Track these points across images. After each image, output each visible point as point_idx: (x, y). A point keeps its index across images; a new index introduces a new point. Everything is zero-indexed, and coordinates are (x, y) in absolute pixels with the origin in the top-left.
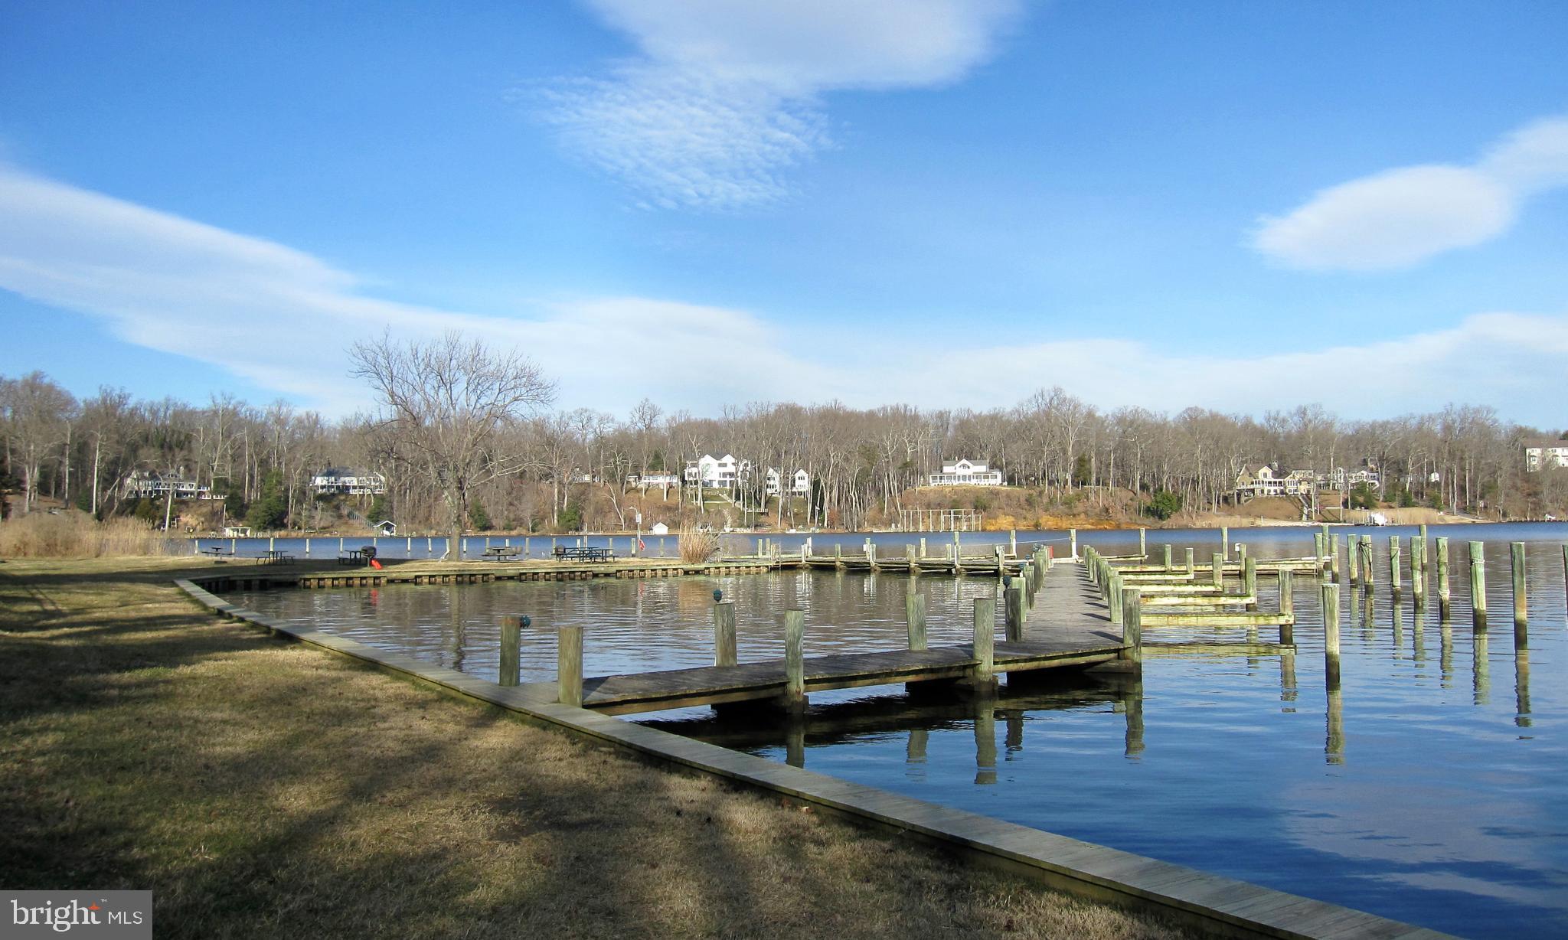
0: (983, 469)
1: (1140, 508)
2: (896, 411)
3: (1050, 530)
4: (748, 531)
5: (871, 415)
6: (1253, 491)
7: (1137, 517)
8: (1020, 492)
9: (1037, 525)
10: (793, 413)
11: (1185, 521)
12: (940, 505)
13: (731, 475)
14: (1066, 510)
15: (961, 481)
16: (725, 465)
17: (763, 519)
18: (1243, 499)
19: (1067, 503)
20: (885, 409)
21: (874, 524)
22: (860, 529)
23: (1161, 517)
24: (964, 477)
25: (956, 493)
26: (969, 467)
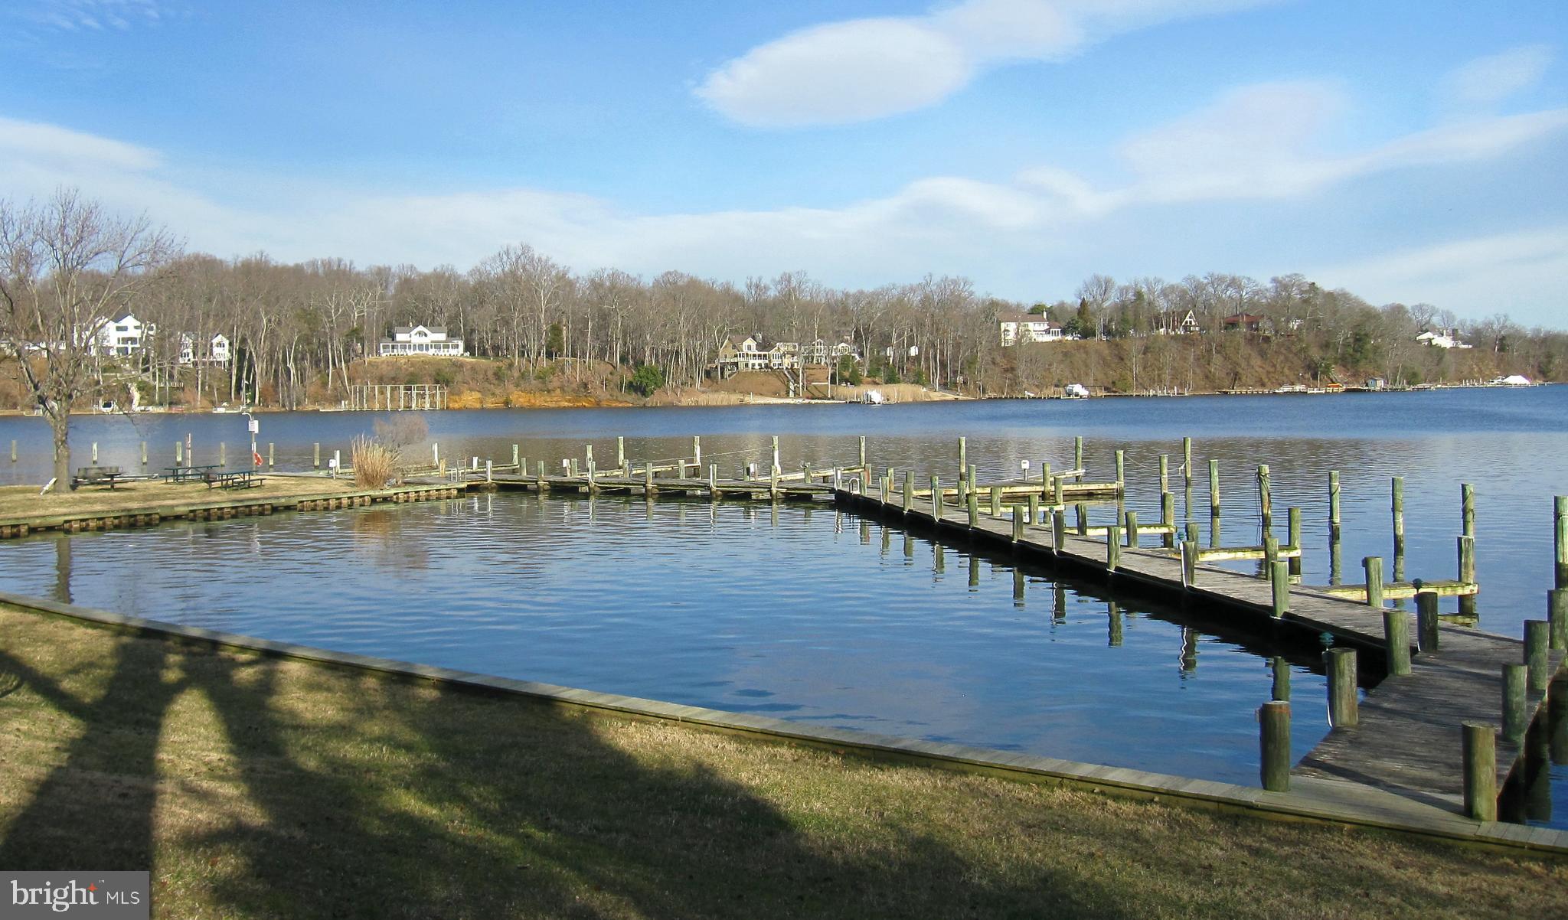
0: (442, 337)
1: (621, 383)
2: (327, 264)
3: (522, 408)
4: (161, 410)
5: (297, 270)
6: (736, 364)
7: (619, 394)
8: (489, 364)
9: (507, 403)
10: (208, 266)
11: (672, 399)
12: (394, 380)
13: (133, 340)
14: (540, 385)
15: (417, 351)
16: (125, 329)
17: (181, 395)
18: (727, 373)
19: (541, 377)
20: (314, 263)
21: (315, 401)
22: (300, 408)
23: (644, 393)
24: (421, 347)
25: (413, 365)
26: (426, 335)
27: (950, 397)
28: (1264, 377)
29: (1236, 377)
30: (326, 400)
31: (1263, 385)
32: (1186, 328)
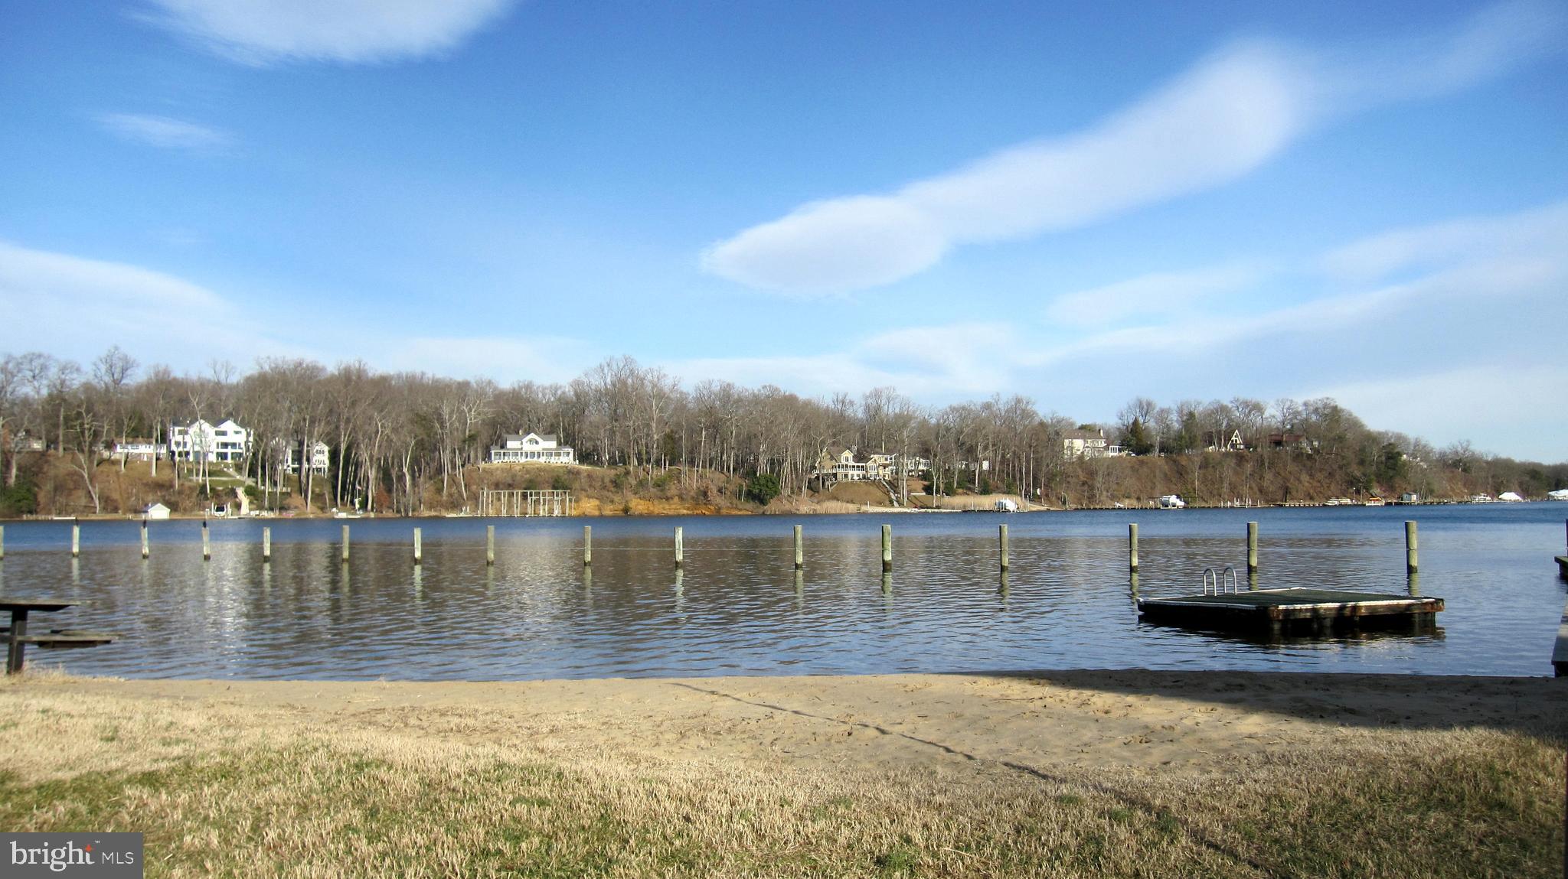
0: (553, 444)
1: (740, 492)
3: (641, 516)
4: (272, 514)
6: (835, 475)
7: (738, 502)
8: (605, 472)
9: (626, 510)
11: (786, 506)
12: (510, 486)
14: (659, 493)
15: (529, 459)
16: (224, 433)
18: (828, 483)
19: (660, 485)
21: (431, 507)
22: (416, 514)
23: (763, 502)
24: (533, 454)
25: (528, 472)
26: (537, 443)
27: (1036, 507)
28: (1312, 491)
29: (1287, 492)
30: (442, 506)
31: (1312, 498)
32: (1233, 446)
